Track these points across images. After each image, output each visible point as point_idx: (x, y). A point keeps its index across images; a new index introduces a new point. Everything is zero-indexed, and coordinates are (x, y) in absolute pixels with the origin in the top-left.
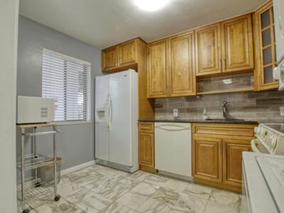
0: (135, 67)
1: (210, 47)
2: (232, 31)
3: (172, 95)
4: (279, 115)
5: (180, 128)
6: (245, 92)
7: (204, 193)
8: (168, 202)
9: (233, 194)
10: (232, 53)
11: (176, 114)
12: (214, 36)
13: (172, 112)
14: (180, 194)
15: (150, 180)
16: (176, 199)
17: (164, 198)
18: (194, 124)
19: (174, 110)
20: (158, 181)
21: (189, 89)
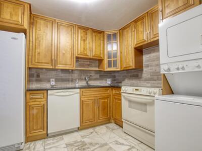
0: (25, 32)
1: (84, 41)
2: (95, 36)
3: (57, 68)
4: (106, 82)
5: (72, 93)
6: (95, 71)
7: (92, 133)
8: (84, 149)
9: (101, 126)
10: (95, 48)
11: (53, 83)
12: (87, 35)
13: (49, 81)
14: (83, 140)
15: (49, 144)
16: (86, 144)
17: (79, 148)
18: (82, 90)
19: (51, 80)
20: (57, 142)
21: (71, 65)
